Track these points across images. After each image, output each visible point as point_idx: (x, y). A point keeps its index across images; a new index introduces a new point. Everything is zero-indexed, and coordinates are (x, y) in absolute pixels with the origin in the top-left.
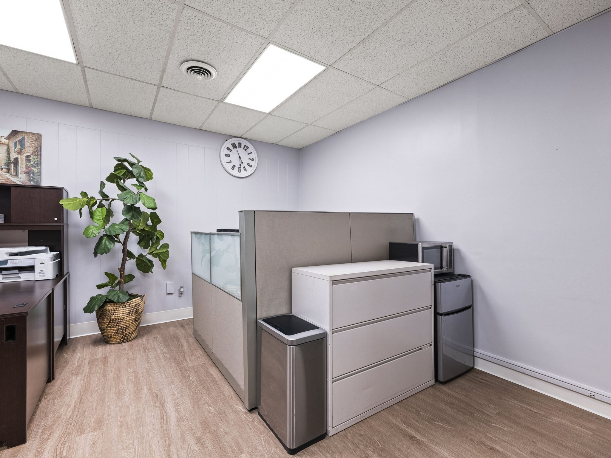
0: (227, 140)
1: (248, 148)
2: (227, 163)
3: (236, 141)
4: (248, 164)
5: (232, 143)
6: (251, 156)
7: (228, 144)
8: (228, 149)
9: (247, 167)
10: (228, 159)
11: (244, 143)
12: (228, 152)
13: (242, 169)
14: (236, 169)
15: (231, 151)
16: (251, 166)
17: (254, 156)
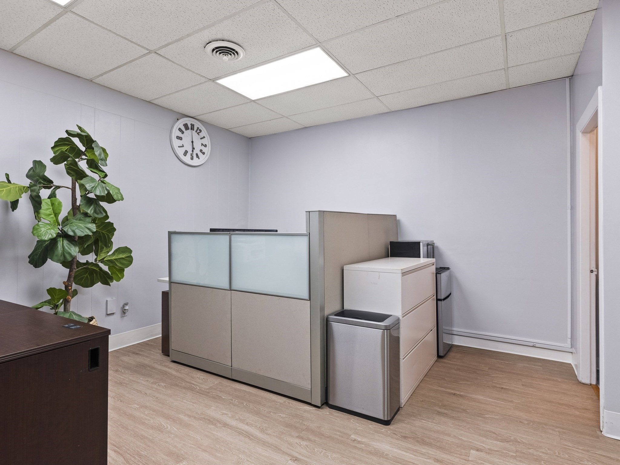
0: (178, 119)
1: (201, 131)
2: (179, 147)
3: (189, 121)
4: (201, 151)
5: (185, 123)
6: (204, 141)
7: (180, 124)
8: (180, 130)
9: (200, 154)
10: (180, 143)
11: (197, 125)
12: (180, 134)
13: (195, 156)
14: (189, 155)
15: (183, 133)
16: (204, 153)
17: (206, 141)
